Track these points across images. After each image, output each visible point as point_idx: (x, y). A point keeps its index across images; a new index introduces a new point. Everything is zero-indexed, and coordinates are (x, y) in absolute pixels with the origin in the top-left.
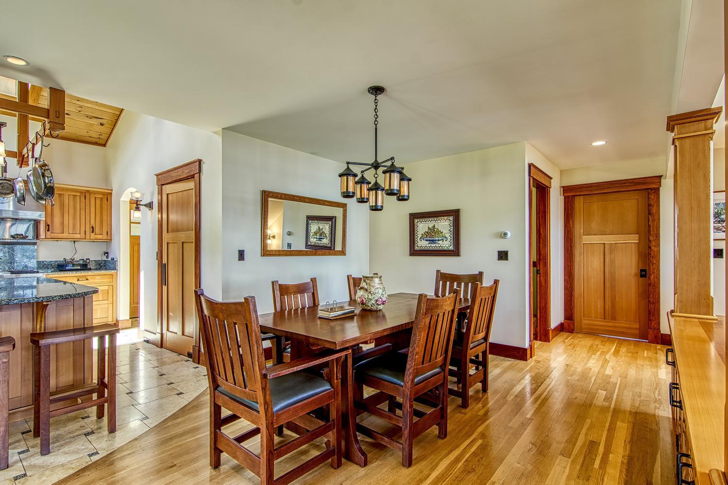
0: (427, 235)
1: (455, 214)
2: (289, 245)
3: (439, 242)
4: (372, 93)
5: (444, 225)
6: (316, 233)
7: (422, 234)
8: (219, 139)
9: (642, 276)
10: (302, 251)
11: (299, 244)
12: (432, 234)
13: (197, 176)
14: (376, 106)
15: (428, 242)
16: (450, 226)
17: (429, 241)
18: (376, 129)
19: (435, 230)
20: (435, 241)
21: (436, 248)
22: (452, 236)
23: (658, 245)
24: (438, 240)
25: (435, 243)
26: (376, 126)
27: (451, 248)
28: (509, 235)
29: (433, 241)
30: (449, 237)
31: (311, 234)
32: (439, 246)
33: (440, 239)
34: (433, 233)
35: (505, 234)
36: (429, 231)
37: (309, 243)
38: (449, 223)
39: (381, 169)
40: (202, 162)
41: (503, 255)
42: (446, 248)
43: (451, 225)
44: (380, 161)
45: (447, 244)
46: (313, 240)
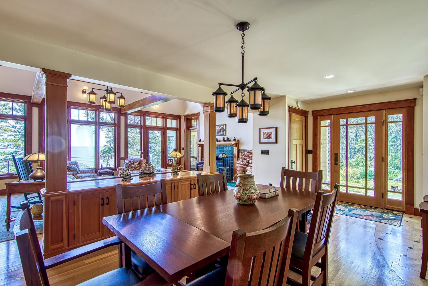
4: (240, 30)
14: (243, 39)
18: (243, 57)
26: (243, 55)
39: (246, 89)
44: (245, 83)
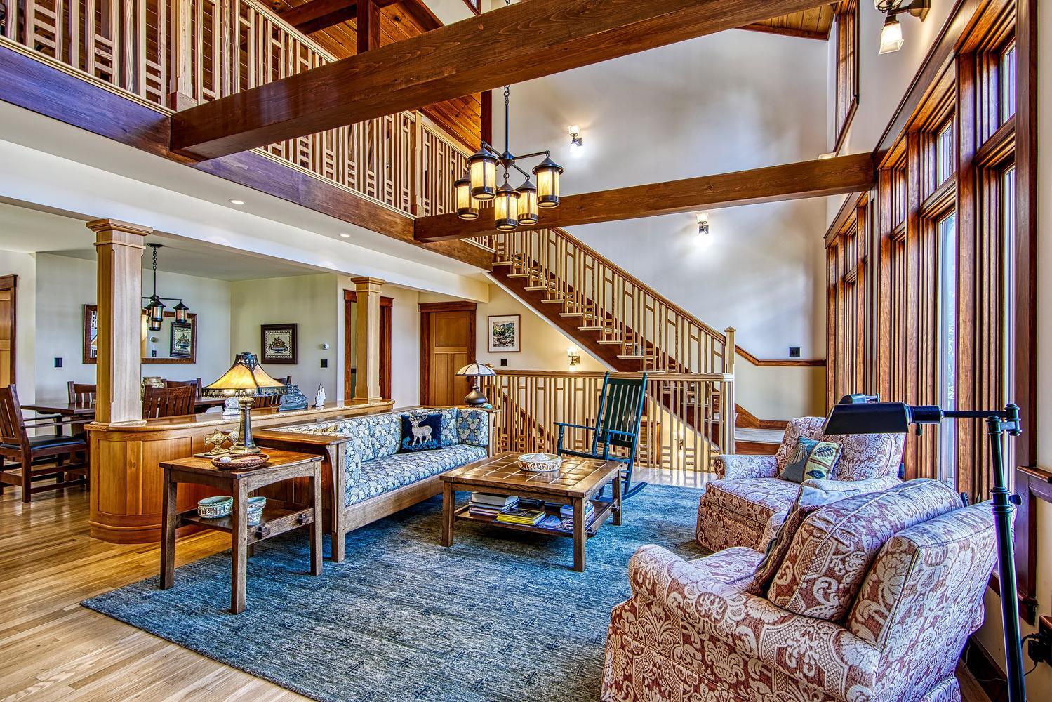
0: (273, 346)
1: (293, 328)
2: (154, 353)
3: (282, 352)
5: (286, 337)
6: (180, 340)
7: (270, 344)
8: (34, 261)
10: (167, 359)
11: (164, 353)
12: (278, 344)
13: (12, 289)
15: (274, 352)
17: (275, 350)
19: (280, 341)
20: (280, 350)
21: (280, 357)
22: (291, 346)
23: (474, 356)
27: (291, 357)
28: (327, 346)
29: (278, 351)
30: (289, 348)
31: (176, 342)
32: (283, 355)
33: (283, 349)
35: (324, 346)
36: (275, 342)
37: (174, 351)
38: (290, 335)
40: (18, 278)
41: (324, 363)
42: (287, 357)
43: (291, 337)
45: (288, 354)
46: (177, 348)
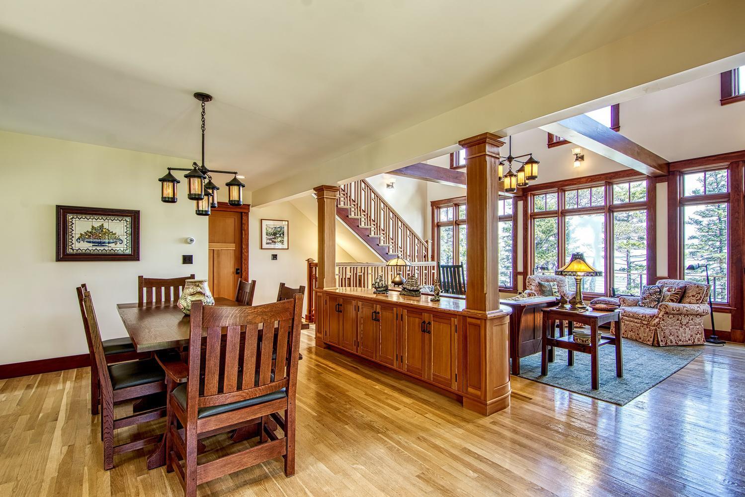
0: (90, 236)
1: (133, 215)
3: (110, 245)
5: (119, 228)
7: (81, 234)
9: (237, 273)
12: (98, 235)
15: (91, 244)
16: (127, 228)
17: (93, 242)
18: (203, 135)
19: (104, 230)
20: (104, 243)
21: (104, 252)
22: (129, 238)
23: (248, 252)
24: (109, 243)
25: (103, 246)
26: (203, 132)
27: (129, 252)
28: (194, 240)
29: (101, 244)
30: (125, 240)
32: (110, 249)
33: (112, 241)
34: (99, 233)
35: (191, 240)
36: (94, 231)
38: (125, 224)
41: (188, 260)
42: (120, 252)
43: (129, 226)
45: (123, 247)
